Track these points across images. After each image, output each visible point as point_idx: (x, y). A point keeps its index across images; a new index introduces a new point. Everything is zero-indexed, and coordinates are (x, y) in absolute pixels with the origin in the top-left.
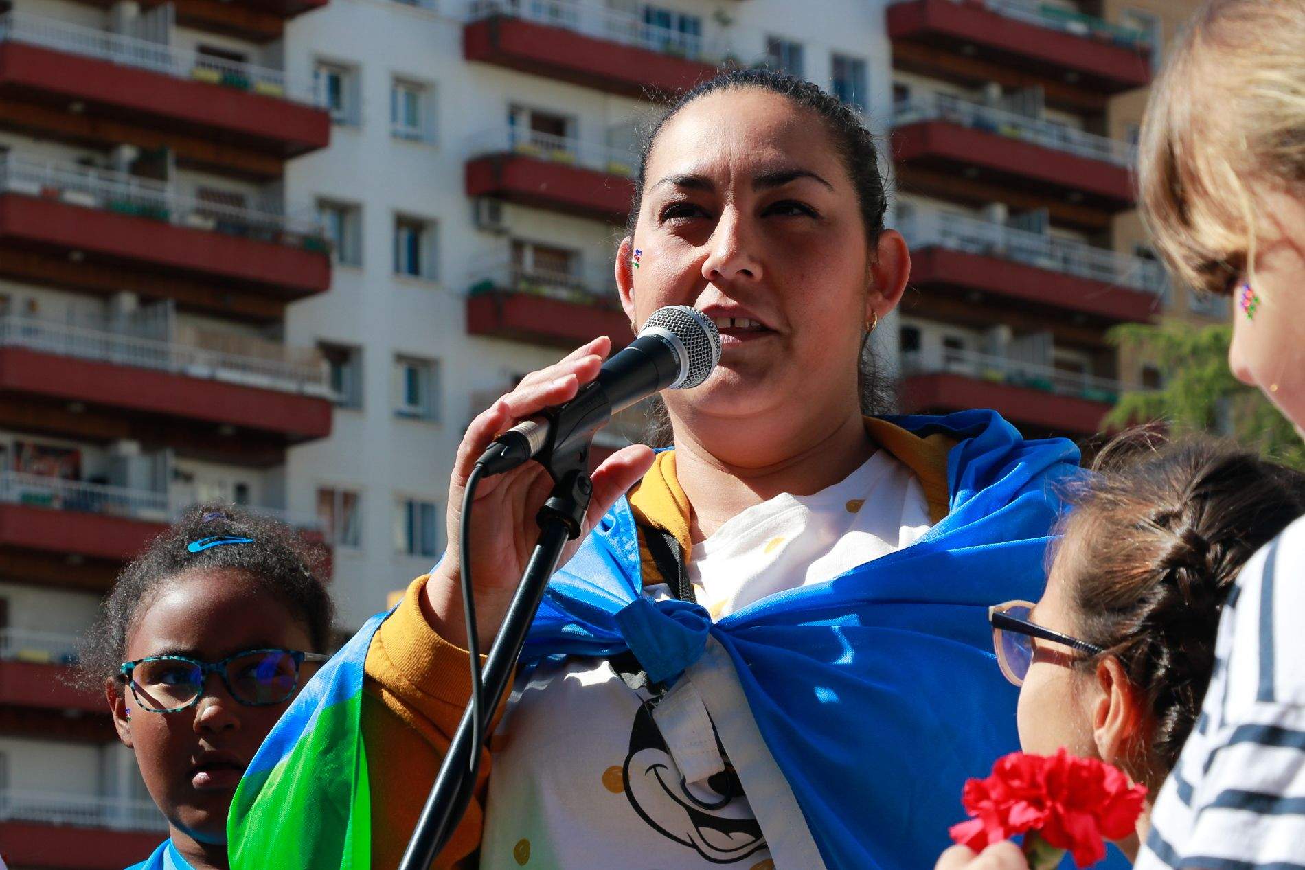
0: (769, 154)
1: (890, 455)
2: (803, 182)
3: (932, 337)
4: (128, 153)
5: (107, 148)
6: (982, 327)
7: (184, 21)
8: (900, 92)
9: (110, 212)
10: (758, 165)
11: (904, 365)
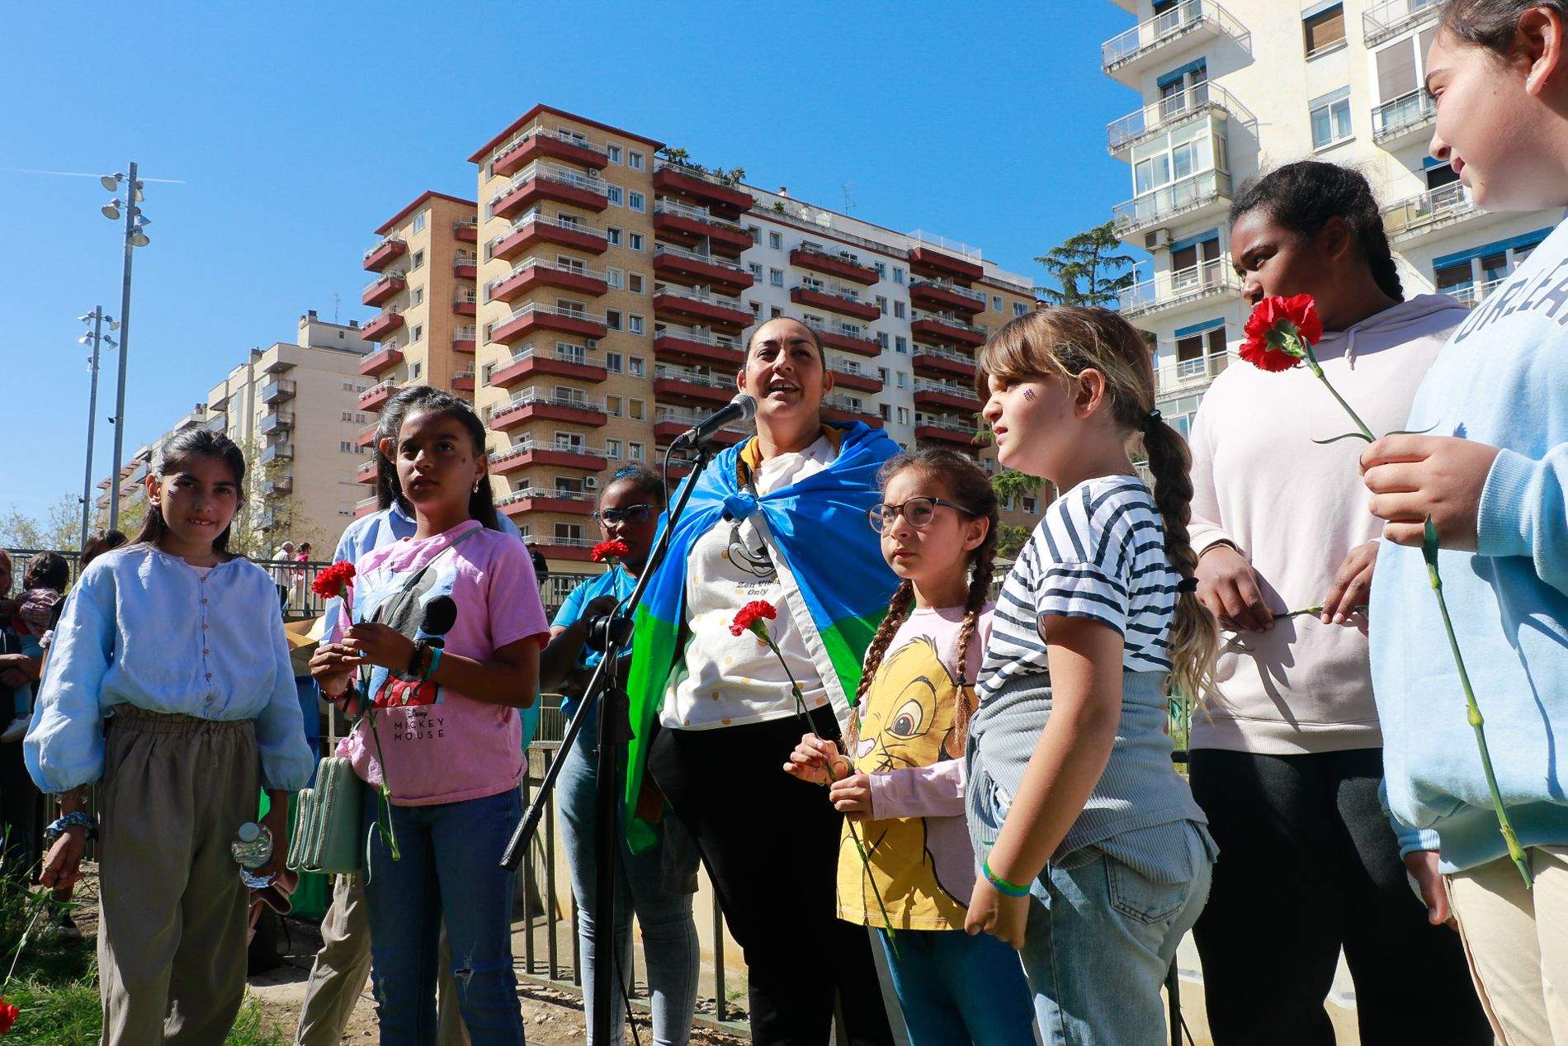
0: (796, 335)
1: (827, 437)
2: (805, 344)
3: (925, 416)
4: (698, 368)
5: (693, 366)
6: (939, 413)
7: (713, 330)
8: (915, 347)
9: (693, 384)
10: (791, 337)
11: (917, 424)
